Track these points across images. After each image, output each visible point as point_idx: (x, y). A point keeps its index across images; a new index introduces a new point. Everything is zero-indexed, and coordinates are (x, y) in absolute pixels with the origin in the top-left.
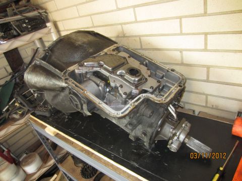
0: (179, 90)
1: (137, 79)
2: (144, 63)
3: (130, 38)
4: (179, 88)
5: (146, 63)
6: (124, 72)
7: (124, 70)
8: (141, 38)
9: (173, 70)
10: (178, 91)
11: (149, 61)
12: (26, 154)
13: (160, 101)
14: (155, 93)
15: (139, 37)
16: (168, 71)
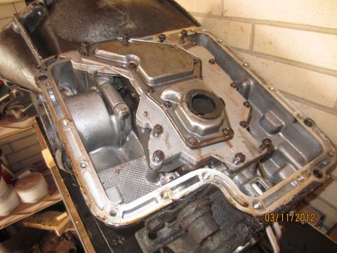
0: (313, 184)
1: (203, 127)
2: (245, 84)
3: (232, 23)
4: (313, 178)
5: (249, 87)
6: (178, 95)
7: (180, 90)
8: (257, 27)
9: (309, 122)
10: (308, 188)
11: (256, 83)
12: (31, 170)
13: (246, 205)
14: (244, 172)
15: (254, 22)
16: (296, 121)
